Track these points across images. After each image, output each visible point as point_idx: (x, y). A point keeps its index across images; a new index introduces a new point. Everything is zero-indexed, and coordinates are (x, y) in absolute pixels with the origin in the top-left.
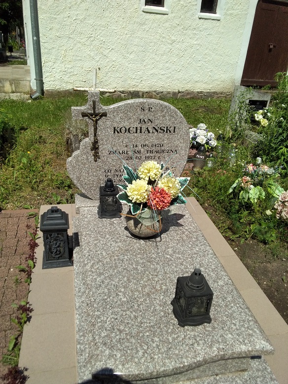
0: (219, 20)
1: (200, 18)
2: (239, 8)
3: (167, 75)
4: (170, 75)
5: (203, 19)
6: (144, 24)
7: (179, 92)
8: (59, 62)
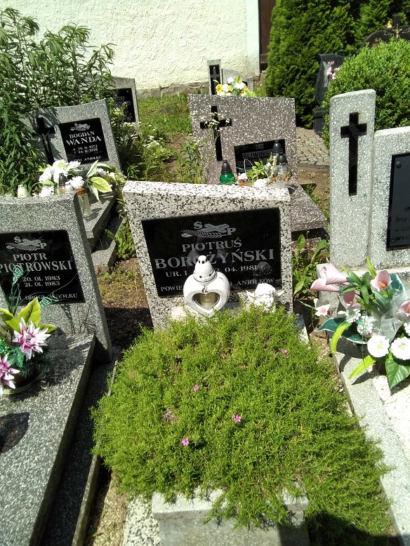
7: (161, 89)
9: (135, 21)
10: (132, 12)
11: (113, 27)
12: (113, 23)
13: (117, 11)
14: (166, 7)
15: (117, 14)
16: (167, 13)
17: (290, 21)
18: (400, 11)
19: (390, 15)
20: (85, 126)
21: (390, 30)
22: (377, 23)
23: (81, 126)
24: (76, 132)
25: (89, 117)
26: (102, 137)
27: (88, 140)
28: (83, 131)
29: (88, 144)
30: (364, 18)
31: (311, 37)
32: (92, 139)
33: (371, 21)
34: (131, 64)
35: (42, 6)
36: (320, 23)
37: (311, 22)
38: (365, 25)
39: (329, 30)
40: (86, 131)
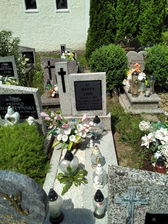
0: (68, 12)
1: (57, 12)
2: (79, 4)
4: (46, 43)
5: (59, 12)
6: (27, 18)
7: (53, 52)
9: (45, 27)
10: (44, 24)
11: (37, 28)
12: (37, 27)
13: (39, 23)
14: (57, 23)
15: (39, 24)
16: (57, 25)
17: (92, 33)
18: (130, 33)
19: (126, 34)
20: (7, 64)
21: (126, 39)
22: (121, 37)
23: (5, 64)
24: (4, 66)
25: (8, 61)
26: (12, 68)
27: (8, 69)
28: (6, 66)
29: (8, 70)
30: (117, 35)
31: (98, 39)
32: (9, 69)
33: (119, 36)
34: (43, 42)
35: (11, 19)
36: (101, 35)
37: (98, 34)
38: (117, 37)
39: (105, 37)
40: (7, 66)
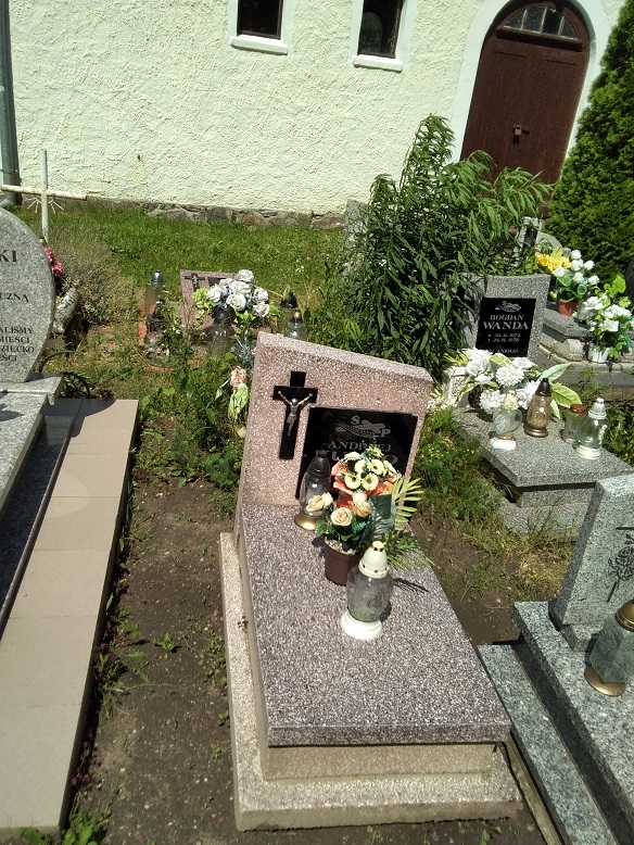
0: (399, 72)
1: (357, 66)
2: (442, 47)
3: (287, 179)
4: (292, 177)
5: (363, 67)
6: (235, 71)
7: (314, 215)
8: (53, 138)
11: (266, 116)
13: (278, 97)
20: (516, 307)
23: (510, 305)
24: (501, 313)
27: (512, 326)
28: (511, 314)
32: (517, 325)
